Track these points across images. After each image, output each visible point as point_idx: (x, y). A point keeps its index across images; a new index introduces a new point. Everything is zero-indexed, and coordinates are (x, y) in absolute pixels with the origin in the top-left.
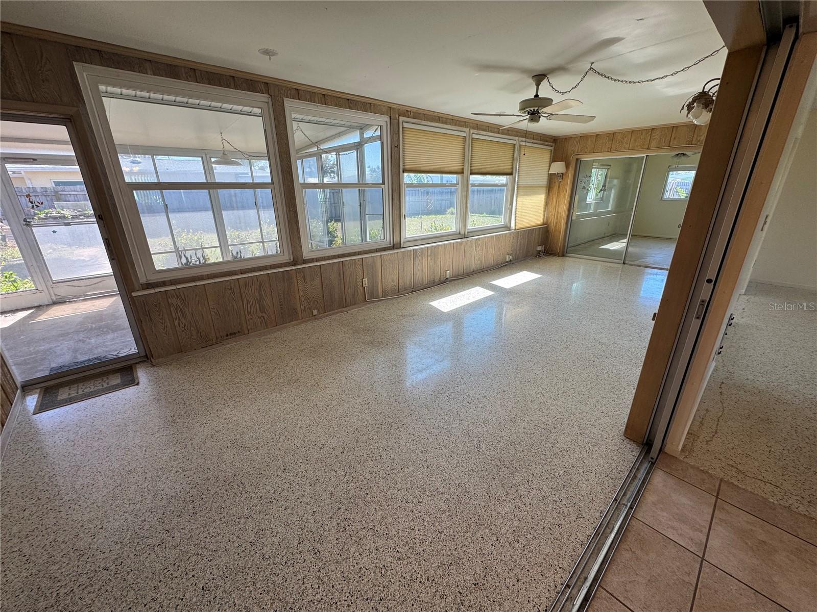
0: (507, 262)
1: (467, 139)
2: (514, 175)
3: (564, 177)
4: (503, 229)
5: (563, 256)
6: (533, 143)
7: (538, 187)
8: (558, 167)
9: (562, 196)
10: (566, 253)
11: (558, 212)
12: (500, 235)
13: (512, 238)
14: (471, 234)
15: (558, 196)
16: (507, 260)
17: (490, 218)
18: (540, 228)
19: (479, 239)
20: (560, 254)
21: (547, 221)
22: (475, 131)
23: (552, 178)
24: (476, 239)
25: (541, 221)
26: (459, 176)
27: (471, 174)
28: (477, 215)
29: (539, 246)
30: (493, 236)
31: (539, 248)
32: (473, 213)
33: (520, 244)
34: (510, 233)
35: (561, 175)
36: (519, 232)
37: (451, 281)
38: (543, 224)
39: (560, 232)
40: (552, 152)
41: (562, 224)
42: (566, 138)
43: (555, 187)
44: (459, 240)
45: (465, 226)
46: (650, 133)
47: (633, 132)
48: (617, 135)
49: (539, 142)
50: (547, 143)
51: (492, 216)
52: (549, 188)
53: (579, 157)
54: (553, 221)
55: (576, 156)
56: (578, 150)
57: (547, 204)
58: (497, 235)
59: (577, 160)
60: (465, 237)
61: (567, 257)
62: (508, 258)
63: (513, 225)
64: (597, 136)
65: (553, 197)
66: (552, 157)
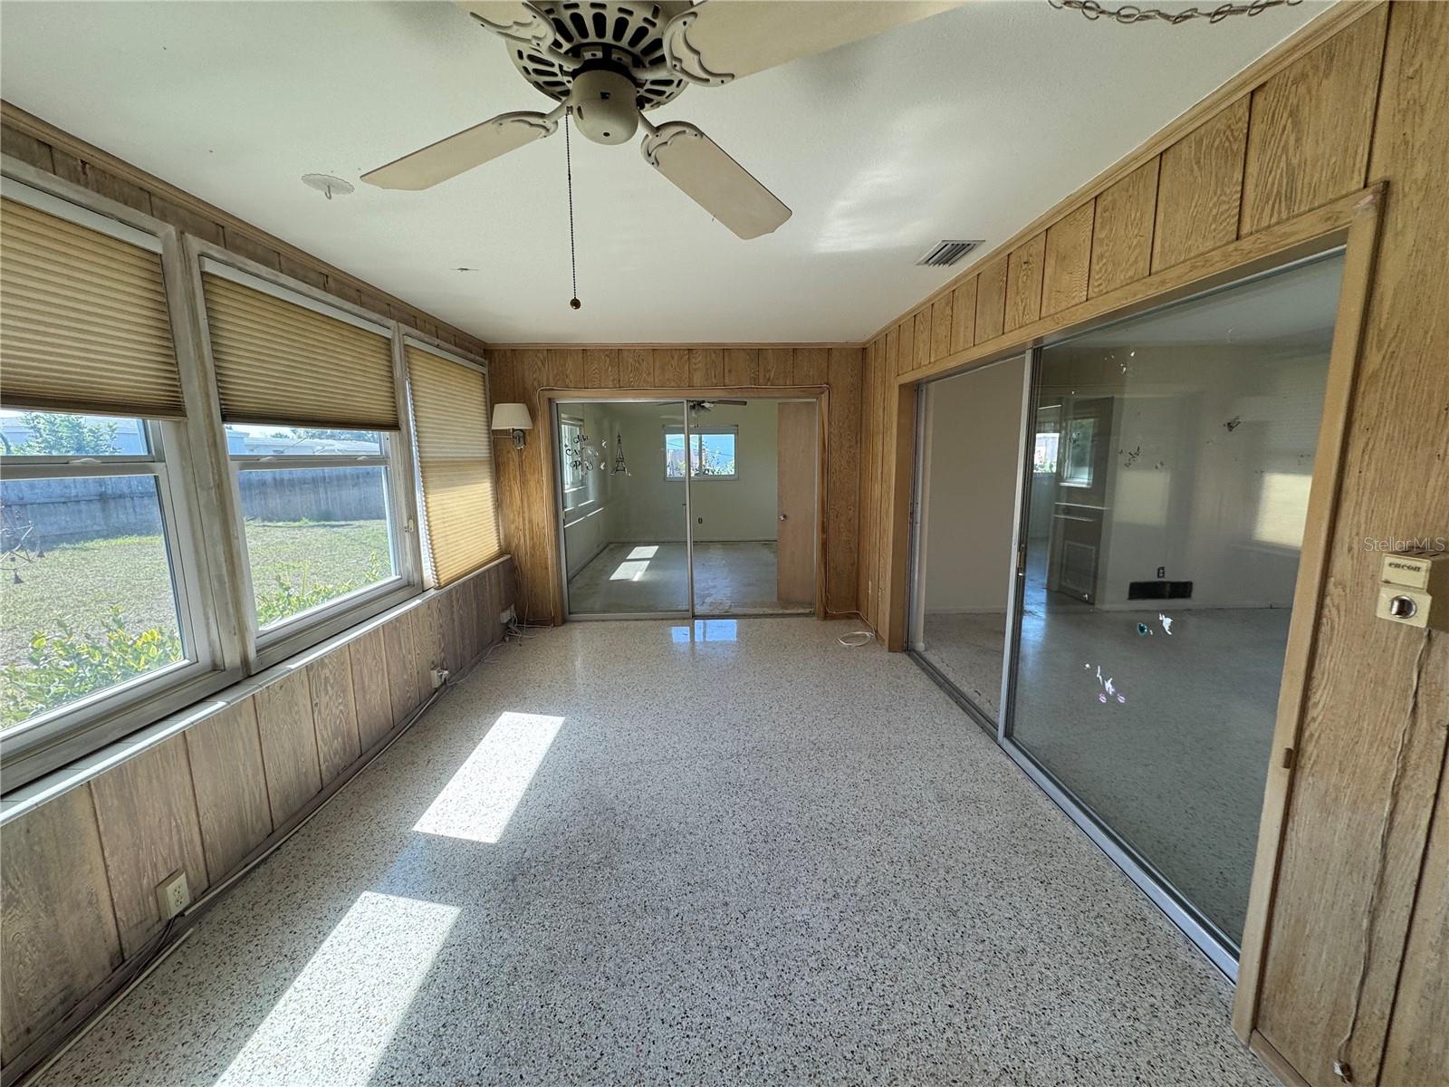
0: (436, 690)
1: (175, 267)
2: (404, 427)
3: (527, 437)
4: (401, 595)
5: (564, 621)
6: (438, 346)
7: (472, 463)
8: (510, 416)
9: (532, 484)
10: (570, 613)
11: (530, 521)
12: (397, 619)
13: (436, 616)
14: (277, 653)
15: (524, 483)
16: (436, 683)
17: (322, 531)
18: (497, 565)
19: (321, 662)
20: (559, 620)
21: (508, 544)
22: (215, 250)
23: (498, 440)
24: (309, 667)
25: (495, 548)
26: (159, 425)
27: (229, 416)
28: (280, 524)
29: (503, 610)
30: (376, 630)
31: (506, 617)
32: (270, 520)
33: (461, 624)
34: (428, 604)
35: (521, 434)
36: (450, 591)
37: (198, 917)
38: (501, 554)
39: (547, 568)
40: (487, 377)
41: (548, 549)
42: (515, 350)
43: (511, 463)
44: (219, 704)
45: (241, 630)
46: (687, 357)
47: (655, 351)
48: (625, 354)
49: (453, 348)
50: (472, 356)
51: (327, 523)
52: (498, 468)
53: (550, 394)
54: (523, 542)
55: (546, 392)
56: (548, 379)
57: (499, 504)
58: (390, 622)
59: (550, 399)
60: (247, 673)
61: (574, 621)
62: (436, 677)
63: (428, 575)
64: (585, 352)
65: (510, 487)
66: (488, 390)
